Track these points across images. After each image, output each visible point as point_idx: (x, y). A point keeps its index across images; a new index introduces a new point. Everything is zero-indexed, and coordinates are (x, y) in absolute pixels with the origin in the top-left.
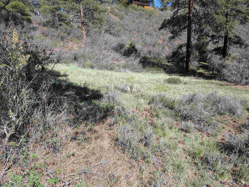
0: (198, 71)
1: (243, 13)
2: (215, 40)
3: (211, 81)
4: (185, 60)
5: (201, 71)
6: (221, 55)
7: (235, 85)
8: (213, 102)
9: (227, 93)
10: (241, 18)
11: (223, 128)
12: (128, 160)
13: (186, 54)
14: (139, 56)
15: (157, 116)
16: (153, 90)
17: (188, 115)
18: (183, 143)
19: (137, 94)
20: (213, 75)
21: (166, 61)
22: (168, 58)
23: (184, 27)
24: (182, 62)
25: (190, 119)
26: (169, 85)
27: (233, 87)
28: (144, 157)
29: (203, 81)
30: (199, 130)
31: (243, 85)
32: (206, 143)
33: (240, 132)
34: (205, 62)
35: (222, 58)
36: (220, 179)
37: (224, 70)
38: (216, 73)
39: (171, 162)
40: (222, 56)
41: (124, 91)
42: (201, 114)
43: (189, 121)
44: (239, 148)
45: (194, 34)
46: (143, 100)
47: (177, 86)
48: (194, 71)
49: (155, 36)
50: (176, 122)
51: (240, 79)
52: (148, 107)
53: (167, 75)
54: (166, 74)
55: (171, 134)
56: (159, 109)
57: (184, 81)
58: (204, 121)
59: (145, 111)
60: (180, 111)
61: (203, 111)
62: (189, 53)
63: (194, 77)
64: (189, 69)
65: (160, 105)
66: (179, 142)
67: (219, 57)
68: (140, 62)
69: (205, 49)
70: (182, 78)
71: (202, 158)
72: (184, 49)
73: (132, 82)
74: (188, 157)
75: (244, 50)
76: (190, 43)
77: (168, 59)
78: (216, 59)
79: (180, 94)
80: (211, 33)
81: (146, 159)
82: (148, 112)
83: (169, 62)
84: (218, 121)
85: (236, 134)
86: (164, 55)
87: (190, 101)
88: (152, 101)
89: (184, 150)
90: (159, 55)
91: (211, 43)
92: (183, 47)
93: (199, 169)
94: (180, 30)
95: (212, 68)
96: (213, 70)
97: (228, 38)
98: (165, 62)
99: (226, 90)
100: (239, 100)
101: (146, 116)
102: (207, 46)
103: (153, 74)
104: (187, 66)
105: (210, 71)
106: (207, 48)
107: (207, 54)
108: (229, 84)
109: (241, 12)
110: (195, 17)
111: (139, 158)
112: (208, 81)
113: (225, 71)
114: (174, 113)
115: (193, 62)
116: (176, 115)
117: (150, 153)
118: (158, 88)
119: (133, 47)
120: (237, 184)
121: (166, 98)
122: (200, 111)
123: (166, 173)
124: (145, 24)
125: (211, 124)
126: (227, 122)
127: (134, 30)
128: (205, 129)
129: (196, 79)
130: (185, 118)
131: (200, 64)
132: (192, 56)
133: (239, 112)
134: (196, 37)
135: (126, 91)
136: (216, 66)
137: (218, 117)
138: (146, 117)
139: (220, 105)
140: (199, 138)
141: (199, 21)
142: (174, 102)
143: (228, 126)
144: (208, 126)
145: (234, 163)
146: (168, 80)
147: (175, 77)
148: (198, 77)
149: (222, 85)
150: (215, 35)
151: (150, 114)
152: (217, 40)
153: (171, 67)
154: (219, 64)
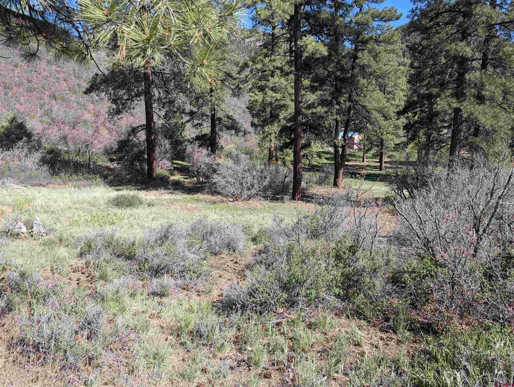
0: (172, 178)
1: (235, 79)
2: (196, 122)
3: (196, 196)
4: (146, 156)
5: (177, 177)
6: (208, 147)
7: (233, 201)
8: (202, 234)
9: (222, 215)
10: (233, 87)
11: (220, 277)
12: (56, 375)
13: (146, 145)
14: (38, 146)
15: (103, 277)
16: (85, 224)
17: (163, 266)
18: (159, 317)
19: (47, 237)
20: (199, 185)
21: (105, 158)
22: (107, 152)
23: (137, 92)
24: (139, 161)
25: (167, 272)
26: (119, 211)
27: (231, 204)
28: (90, 359)
29: (182, 198)
30: (182, 289)
31: (245, 199)
32: (195, 307)
33: (243, 278)
34: (182, 161)
35: (211, 155)
36: (220, 355)
37: (215, 176)
38: (204, 180)
39: (142, 353)
40: (210, 149)
41: (11, 234)
42: (184, 259)
43: (165, 275)
44: (242, 302)
45: (158, 108)
46: (66, 249)
47: (134, 211)
48: (163, 177)
49: (75, 104)
50: (142, 283)
51: (240, 191)
52: (81, 263)
53: (110, 189)
54: (108, 187)
55: (136, 305)
56: (104, 264)
57: (148, 201)
58: (190, 271)
59: (74, 272)
60: (146, 259)
61: (187, 253)
62: (151, 145)
63: (165, 190)
64: (154, 175)
65: (106, 255)
66: (152, 316)
67: (205, 151)
68: (44, 161)
69: (180, 135)
70: (143, 195)
71: (191, 332)
72: (142, 136)
73: (29, 210)
74: (170, 337)
75: (242, 139)
76: (153, 124)
77: (109, 154)
78: (201, 156)
79: (143, 227)
80: (188, 108)
81: (95, 362)
82: (82, 273)
83: (112, 160)
84: (212, 267)
85: (238, 283)
86: (98, 146)
87: (164, 239)
88: (87, 248)
89: (162, 327)
90: (87, 146)
91: (188, 125)
92: (139, 131)
93: (188, 350)
94: (131, 99)
95: (195, 172)
96: (198, 174)
97: (217, 118)
98: (103, 162)
99: (220, 211)
100: (241, 225)
101: (77, 282)
102: (183, 130)
103: (78, 188)
104: (151, 169)
105: (193, 177)
106: (184, 134)
107: (185, 146)
108: (225, 199)
109: (231, 77)
110: (156, 75)
111: (80, 364)
112: (191, 196)
113: (216, 178)
114: (136, 267)
115: (161, 160)
116: (140, 268)
117: (99, 349)
118: (95, 219)
119: (21, 126)
120: (241, 353)
121: (117, 240)
122: (182, 254)
123: (135, 372)
124: (46, 73)
125: (201, 274)
126: (226, 266)
127: (19, 85)
128: (193, 284)
129: (170, 194)
130: (157, 272)
131: (173, 163)
132: (157, 150)
133: (241, 245)
134: (162, 113)
135: (18, 234)
136: (202, 167)
137: (213, 260)
138: (78, 284)
139: (212, 238)
140: (183, 302)
141: (164, 83)
142: (134, 244)
143: (227, 272)
144: (198, 278)
145: (236, 326)
146: (114, 200)
147: (127, 192)
148: (174, 190)
149: (214, 203)
150: (196, 112)
151: (87, 277)
152: (200, 122)
153: (117, 172)
154: (206, 164)
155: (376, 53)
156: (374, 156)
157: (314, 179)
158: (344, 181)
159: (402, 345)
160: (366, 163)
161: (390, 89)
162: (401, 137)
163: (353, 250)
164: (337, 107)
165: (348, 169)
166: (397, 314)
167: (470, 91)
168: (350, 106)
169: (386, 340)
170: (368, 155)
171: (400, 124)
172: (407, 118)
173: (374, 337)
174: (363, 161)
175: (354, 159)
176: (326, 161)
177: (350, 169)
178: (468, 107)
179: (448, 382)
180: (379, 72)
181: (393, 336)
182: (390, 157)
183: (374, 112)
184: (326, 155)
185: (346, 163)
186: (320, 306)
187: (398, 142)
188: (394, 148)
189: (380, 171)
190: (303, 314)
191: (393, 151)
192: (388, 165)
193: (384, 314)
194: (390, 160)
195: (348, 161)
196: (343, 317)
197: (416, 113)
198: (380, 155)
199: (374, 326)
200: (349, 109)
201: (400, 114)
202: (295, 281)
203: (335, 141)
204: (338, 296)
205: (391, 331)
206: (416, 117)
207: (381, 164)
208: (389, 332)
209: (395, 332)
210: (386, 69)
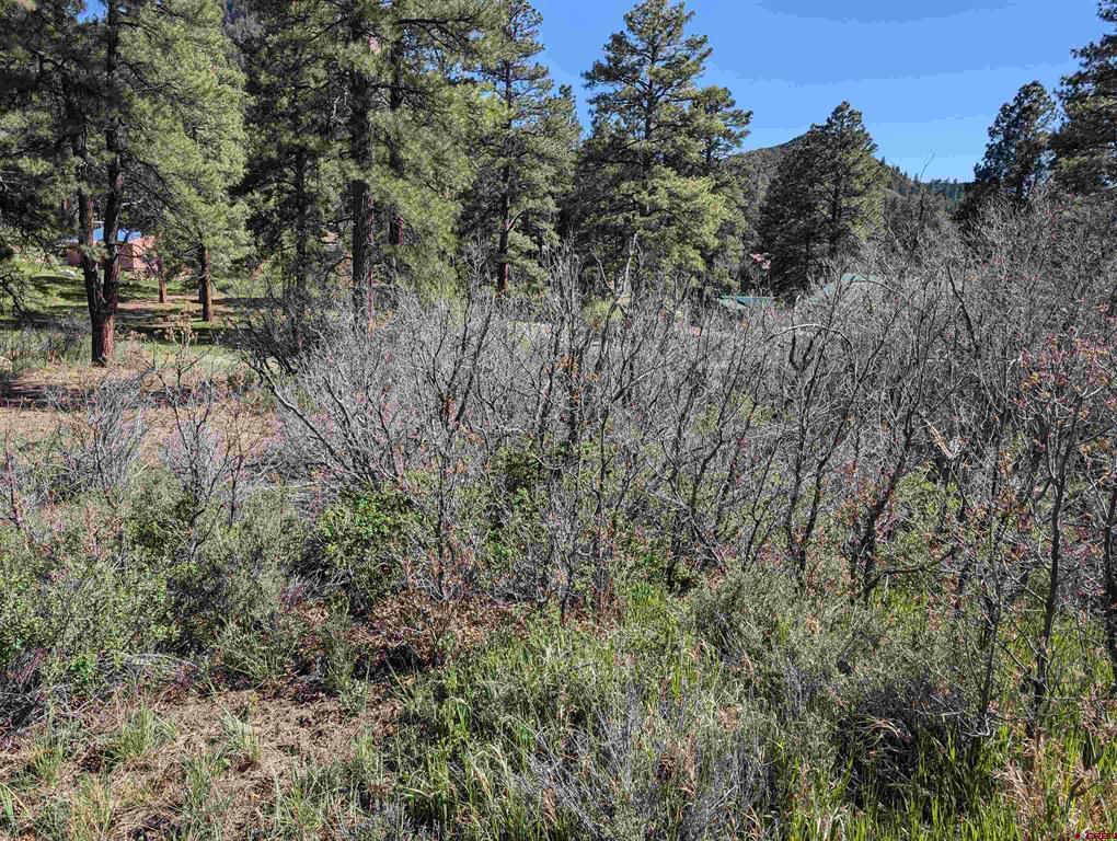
155: (167, 40)
156: (187, 287)
157: (35, 348)
158: (121, 348)
159: (354, 719)
160: (167, 306)
161: (206, 134)
162: (243, 245)
163: (187, 510)
164: (78, 160)
165: (125, 320)
166: (327, 646)
167: (379, 151)
168: (115, 164)
169: (313, 722)
170: (170, 286)
171: (239, 216)
172: (251, 203)
173: (283, 725)
174: (161, 300)
175: (137, 295)
176: (61, 302)
177: (130, 319)
178: (379, 182)
179: (482, 775)
180: (178, 87)
181: (329, 706)
182: (223, 289)
183: (177, 183)
184: (58, 286)
185: (120, 305)
186: (118, 689)
187: (238, 254)
188: (230, 269)
189: (204, 323)
190: (64, 733)
191: (229, 276)
192: (221, 308)
193: (294, 656)
194: (224, 296)
195: (123, 300)
196: (189, 699)
197: (269, 194)
198: (201, 286)
199: (276, 696)
200: (113, 170)
201: (236, 192)
202: (23, 645)
203: (83, 247)
204: (164, 646)
205: (321, 694)
206: (271, 203)
207: (206, 305)
208: (316, 698)
209: (332, 694)
210: (195, 83)
